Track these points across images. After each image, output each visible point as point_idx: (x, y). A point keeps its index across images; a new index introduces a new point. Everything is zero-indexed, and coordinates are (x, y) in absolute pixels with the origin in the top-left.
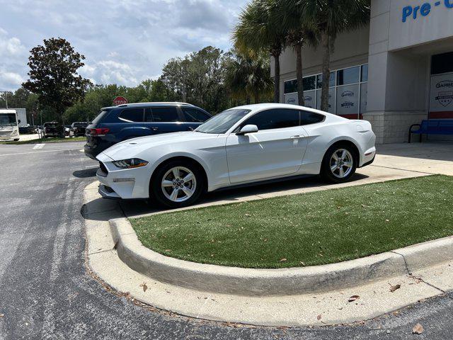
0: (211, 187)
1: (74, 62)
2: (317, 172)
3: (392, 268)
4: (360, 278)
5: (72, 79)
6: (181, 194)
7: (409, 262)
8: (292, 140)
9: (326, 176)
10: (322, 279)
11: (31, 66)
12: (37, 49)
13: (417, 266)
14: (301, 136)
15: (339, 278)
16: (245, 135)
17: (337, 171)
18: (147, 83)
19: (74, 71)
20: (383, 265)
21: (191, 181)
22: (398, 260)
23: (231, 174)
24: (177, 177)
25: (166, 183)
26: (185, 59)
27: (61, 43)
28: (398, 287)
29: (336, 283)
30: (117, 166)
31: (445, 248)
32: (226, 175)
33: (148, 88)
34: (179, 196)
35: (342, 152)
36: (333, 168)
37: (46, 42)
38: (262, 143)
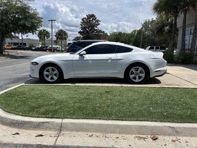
0: (66, 77)
1: (96, 23)
3: (51, 126)
4: (31, 127)
5: (95, 30)
6: (52, 78)
7: (63, 126)
8: (108, 60)
10: (14, 122)
11: (81, 25)
12: (84, 19)
13: (67, 129)
14: (112, 58)
15: (21, 123)
16: (83, 56)
17: (135, 78)
18: (135, 31)
21: (57, 73)
22: (57, 124)
23: (75, 72)
24: (50, 71)
27: (93, 16)
31: (92, 125)
32: (73, 73)
33: (135, 33)
34: (51, 79)
35: (138, 69)
36: (131, 76)
37: (87, 16)
38: (90, 60)
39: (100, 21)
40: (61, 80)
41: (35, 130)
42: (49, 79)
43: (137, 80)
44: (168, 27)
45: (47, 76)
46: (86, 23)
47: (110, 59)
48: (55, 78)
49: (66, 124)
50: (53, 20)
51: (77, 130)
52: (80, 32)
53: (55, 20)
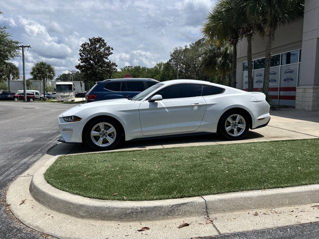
0: (128, 138)
1: (106, 52)
2: (214, 130)
3: (192, 209)
4: (160, 214)
5: (104, 63)
6: (105, 142)
7: (209, 206)
8: (193, 106)
9: (221, 135)
10: (128, 212)
11: (81, 55)
12: (85, 44)
13: (217, 210)
14: (199, 104)
15: (142, 212)
16: (156, 102)
17: (232, 131)
18: (160, 65)
19: (106, 58)
20: (185, 206)
21: (113, 132)
22: (200, 204)
23: (143, 129)
24: (102, 130)
25: (94, 133)
26: (184, 48)
27: (99, 40)
28: (187, 225)
29: (139, 216)
30: (65, 121)
31: (250, 198)
32: (140, 130)
33: (160, 68)
34: (103, 143)
35: (236, 117)
36: (228, 129)
37: (90, 40)
38: (167, 108)
39: (112, 49)
40: (121, 142)
41: (168, 219)
42: (99, 144)
43: (236, 134)
44: (220, 59)
45: (97, 138)
46: (89, 52)
47: (197, 105)
48: (111, 141)
49: (213, 202)
50: (26, 47)
51: (231, 209)
52: (78, 67)
53: (29, 47)
